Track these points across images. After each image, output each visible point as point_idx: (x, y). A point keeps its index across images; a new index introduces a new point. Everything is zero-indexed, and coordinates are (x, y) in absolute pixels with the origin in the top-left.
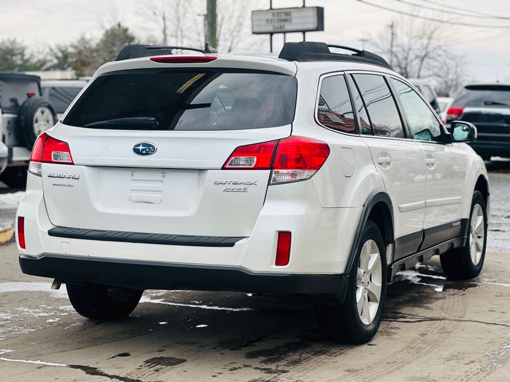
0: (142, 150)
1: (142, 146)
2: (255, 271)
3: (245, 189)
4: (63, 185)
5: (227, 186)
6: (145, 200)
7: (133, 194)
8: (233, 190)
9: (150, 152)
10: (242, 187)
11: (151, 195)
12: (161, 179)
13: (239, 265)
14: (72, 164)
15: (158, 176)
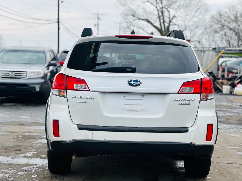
0: (134, 83)
1: (133, 81)
2: (198, 144)
3: (189, 103)
4: (83, 102)
5: (180, 102)
6: (133, 110)
7: (126, 107)
8: (183, 104)
9: (138, 85)
10: (188, 102)
11: (137, 107)
12: (142, 98)
13: (190, 142)
14: (89, 91)
15: (140, 97)
